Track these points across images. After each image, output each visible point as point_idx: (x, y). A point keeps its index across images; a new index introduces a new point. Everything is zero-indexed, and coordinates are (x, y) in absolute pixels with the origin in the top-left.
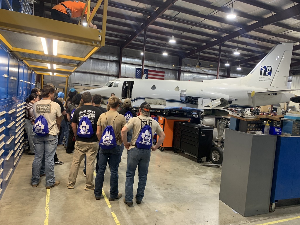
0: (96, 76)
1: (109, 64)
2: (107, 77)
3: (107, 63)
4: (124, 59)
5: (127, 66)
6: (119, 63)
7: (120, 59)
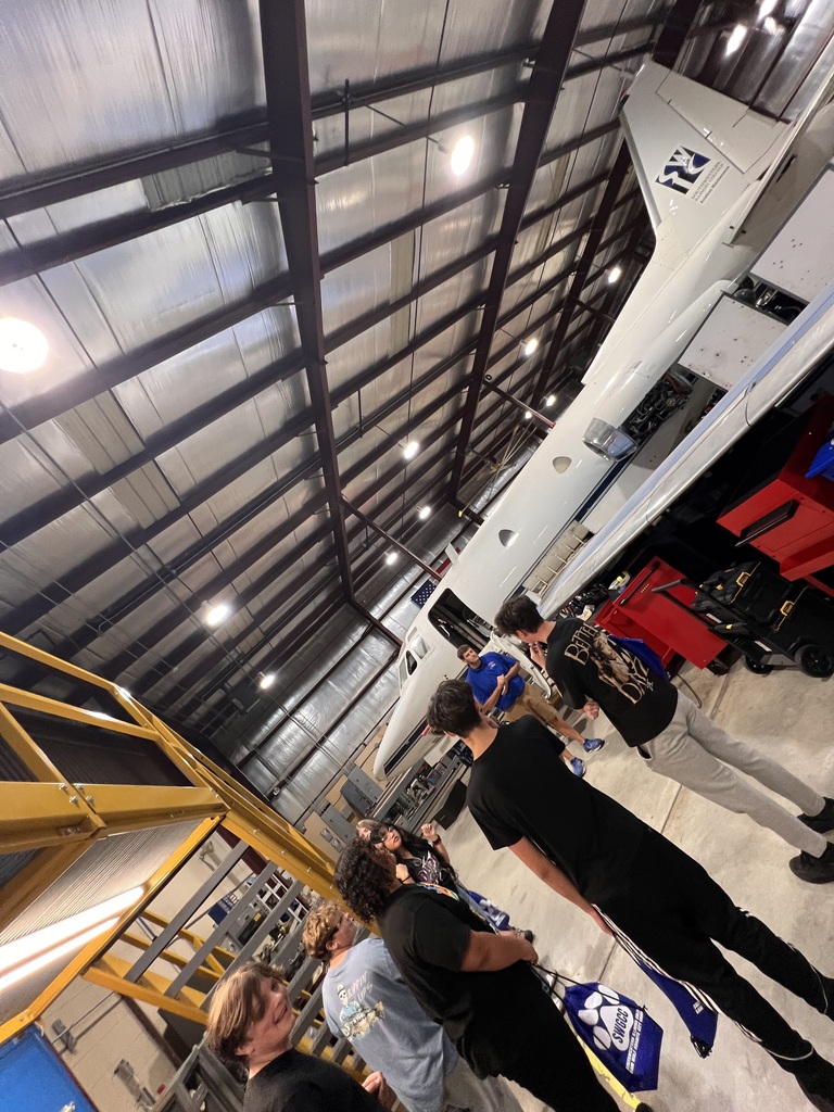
0: (367, 697)
1: (363, 651)
2: (387, 674)
3: (359, 653)
4: (376, 613)
5: (394, 615)
6: (376, 628)
7: (370, 618)
